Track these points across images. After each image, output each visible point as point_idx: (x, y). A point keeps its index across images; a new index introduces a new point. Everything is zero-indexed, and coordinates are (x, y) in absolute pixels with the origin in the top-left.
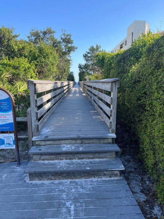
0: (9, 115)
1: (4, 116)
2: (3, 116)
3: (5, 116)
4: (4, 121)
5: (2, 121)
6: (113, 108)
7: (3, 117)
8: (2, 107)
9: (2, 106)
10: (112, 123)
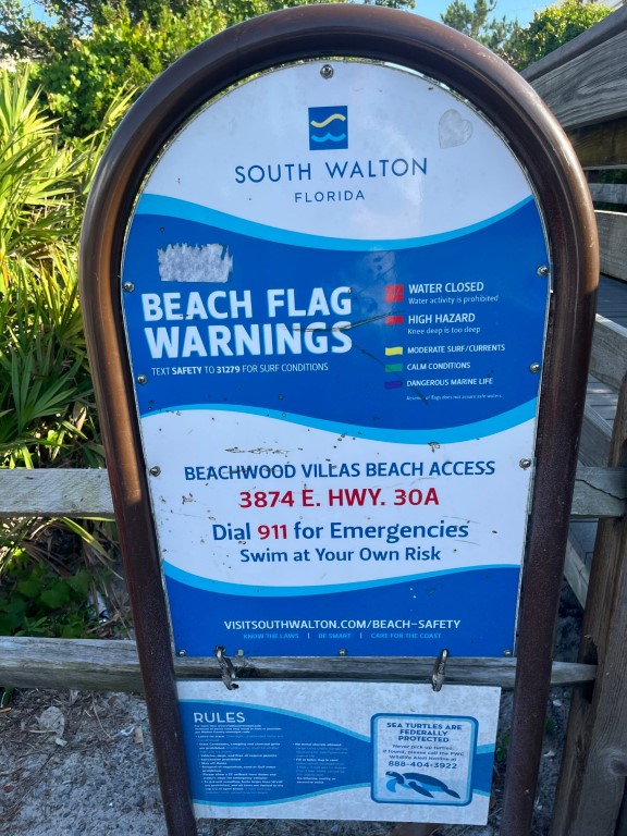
1: (407, 484)
4: (402, 545)
5: (378, 544)
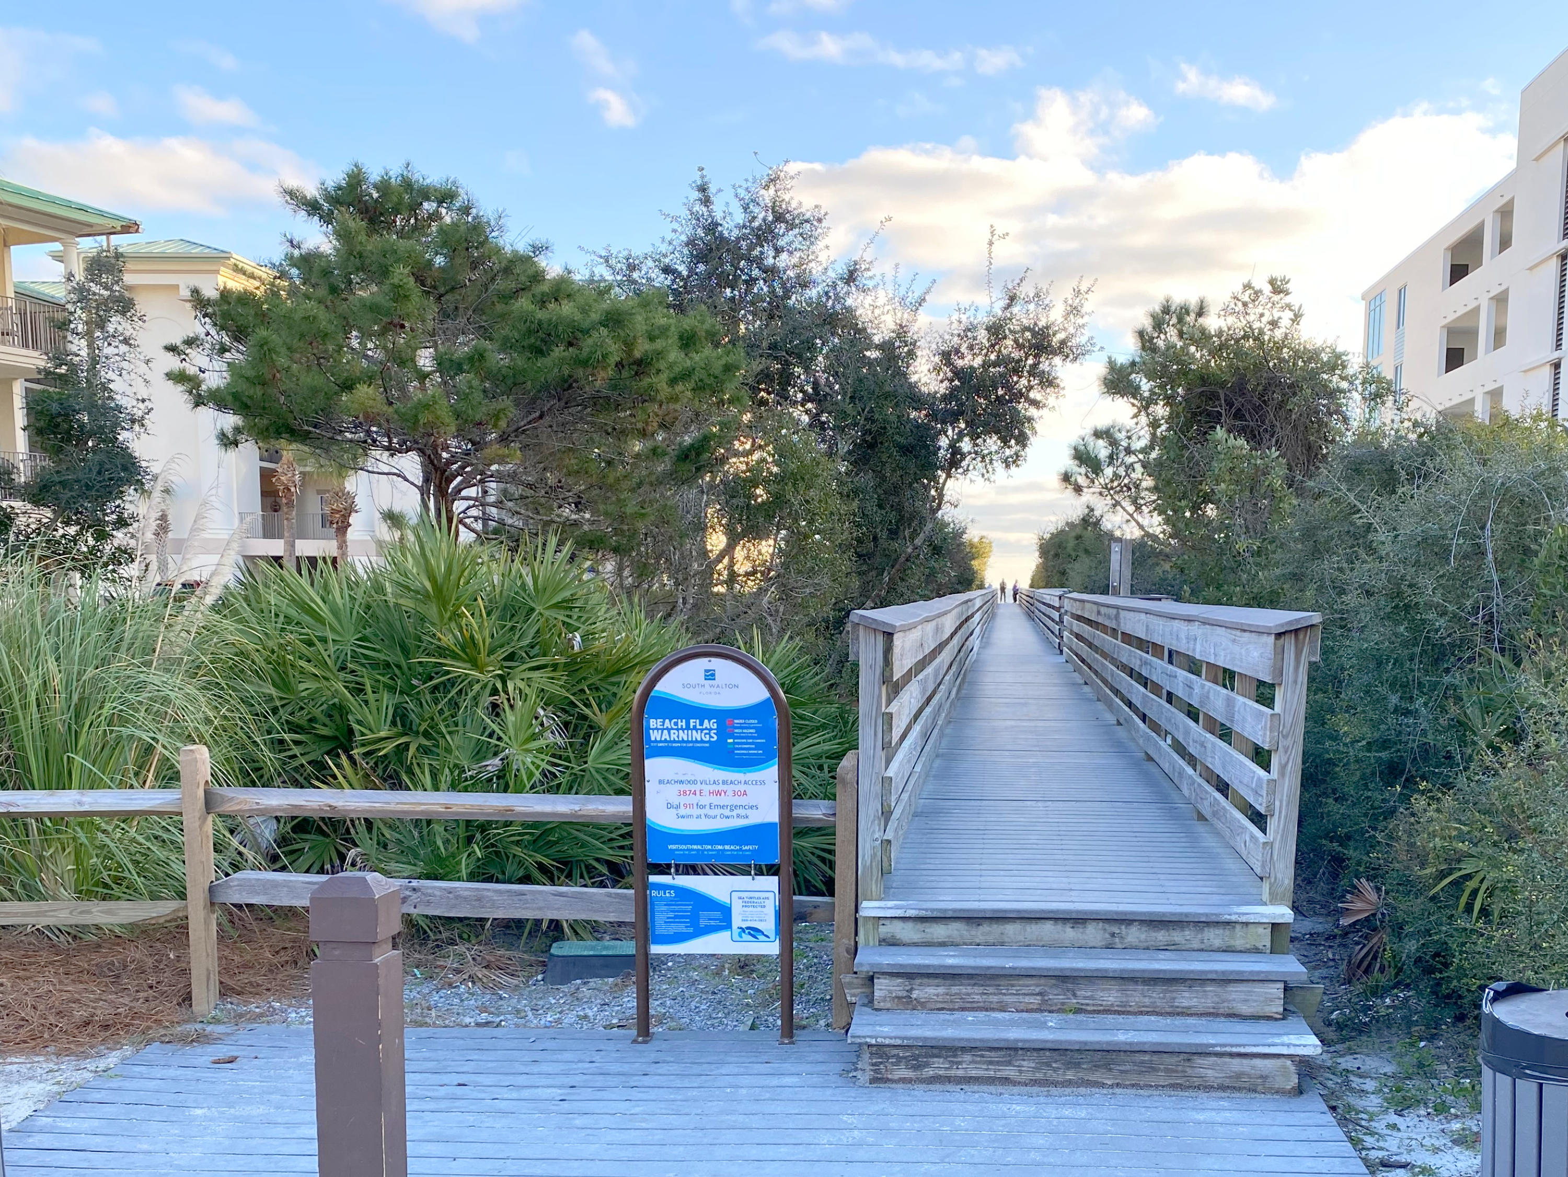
0: (763, 783)
1: (736, 788)
2: (730, 788)
3: (742, 788)
4: (734, 813)
5: (727, 812)
6: (1283, 768)
7: (730, 793)
8: (734, 743)
9: (735, 738)
10: (1276, 846)
